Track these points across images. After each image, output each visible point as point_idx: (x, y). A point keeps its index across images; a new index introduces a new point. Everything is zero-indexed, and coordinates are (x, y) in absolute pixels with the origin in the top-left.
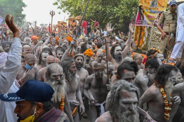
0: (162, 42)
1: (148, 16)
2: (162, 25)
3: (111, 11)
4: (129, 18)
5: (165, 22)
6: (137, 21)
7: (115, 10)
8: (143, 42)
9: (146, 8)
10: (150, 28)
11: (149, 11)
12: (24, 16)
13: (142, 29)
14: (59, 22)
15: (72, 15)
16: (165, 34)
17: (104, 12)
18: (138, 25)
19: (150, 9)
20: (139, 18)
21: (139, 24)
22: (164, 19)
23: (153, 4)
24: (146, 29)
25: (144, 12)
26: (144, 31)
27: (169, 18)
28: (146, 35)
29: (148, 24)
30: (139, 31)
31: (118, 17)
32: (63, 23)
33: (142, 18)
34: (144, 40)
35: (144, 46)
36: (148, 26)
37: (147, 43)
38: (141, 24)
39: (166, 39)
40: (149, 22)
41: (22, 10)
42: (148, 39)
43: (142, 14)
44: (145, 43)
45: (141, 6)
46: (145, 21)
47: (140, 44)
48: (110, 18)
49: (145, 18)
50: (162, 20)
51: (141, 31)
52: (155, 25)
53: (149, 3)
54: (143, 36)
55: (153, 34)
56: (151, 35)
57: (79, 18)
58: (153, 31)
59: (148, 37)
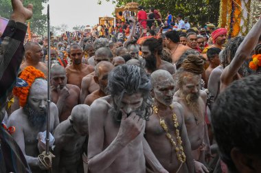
8: (240, 29)
14: (100, 18)
15: (120, 4)
26: (238, 7)
32: (108, 19)
34: (241, 25)
44: (244, 30)
51: (233, 8)
54: (239, 17)
55: (254, 10)
56: (251, 13)
57: (133, 7)
58: (254, 6)
59: (248, 20)
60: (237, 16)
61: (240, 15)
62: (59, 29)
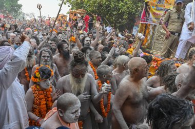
0: (166, 41)
1: (154, 14)
2: (167, 24)
3: (115, 6)
4: (134, 14)
5: (170, 21)
7: (120, 5)
8: (147, 41)
10: (155, 26)
11: (155, 8)
12: (20, 6)
13: (147, 27)
15: (73, 8)
16: (170, 33)
17: (108, 6)
19: (156, 6)
20: (145, 15)
21: (144, 21)
22: (169, 17)
25: (150, 8)
26: (149, 29)
27: (174, 16)
28: (151, 33)
29: (154, 22)
30: (144, 28)
31: (123, 13)
32: (63, 16)
33: (147, 16)
34: (148, 39)
35: (148, 45)
36: (154, 24)
37: (151, 42)
38: (146, 21)
39: (170, 39)
40: (155, 20)
42: (152, 38)
43: (147, 11)
44: (149, 42)
45: (148, 2)
46: (151, 19)
47: (144, 43)
48: (114, 13)
49: (151, 15)
50: (168, 18)
51: (146, 29)
52: (160, 23)
54: (148, 34)
55: (158, 32)
56: (155, 34)
57: (80, 12)
58: (158, 30)
59: (152, 36)
60: (147, 33)
61: (149, 33)
62: (28, 15)
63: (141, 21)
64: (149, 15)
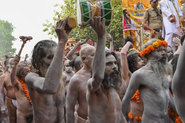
1: (136, 20)
6: (125, 26)
9: (131, 11)
11: (135, 14)
12: (14, 50)
13: (131, 33)
18: (125, 30)
19: (136, 12)
20: (125, 23)
21: (127, 28)
22: (149, 16)
23: (138, 6)
24: (136, 33)
25: (129, 15)
27: (153, 14)
30: (129, 35)
33: (128, 22)
38: (129, 28)
41: (12, 44)
45: (125, 10)
46: (133, 25)
49: (132, 21)
50: (147, 17)
53: (133, 6)
63: (124, 29)
64: (130, 21)
